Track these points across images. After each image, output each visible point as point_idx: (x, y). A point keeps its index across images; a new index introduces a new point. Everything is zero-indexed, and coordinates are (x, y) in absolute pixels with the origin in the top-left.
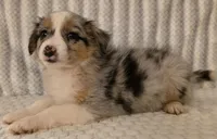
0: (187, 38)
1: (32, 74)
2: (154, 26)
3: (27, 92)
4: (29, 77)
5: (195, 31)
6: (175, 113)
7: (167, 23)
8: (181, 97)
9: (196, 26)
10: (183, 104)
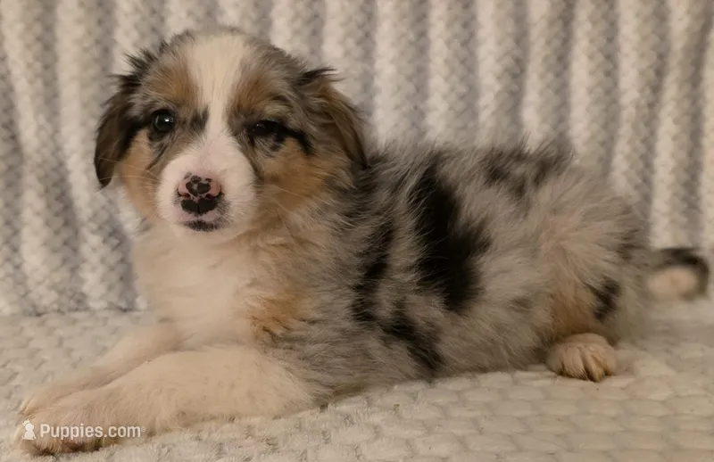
0: (628, 113)
1: (95, 240)
2: (516, 73)
3: (80, 301)
4: (85, 250)
5: (656, 88)
6: (588, 376)
7: (561, 61)
8: (600, 315)
9: (660, 73)
10: (613, 341)
